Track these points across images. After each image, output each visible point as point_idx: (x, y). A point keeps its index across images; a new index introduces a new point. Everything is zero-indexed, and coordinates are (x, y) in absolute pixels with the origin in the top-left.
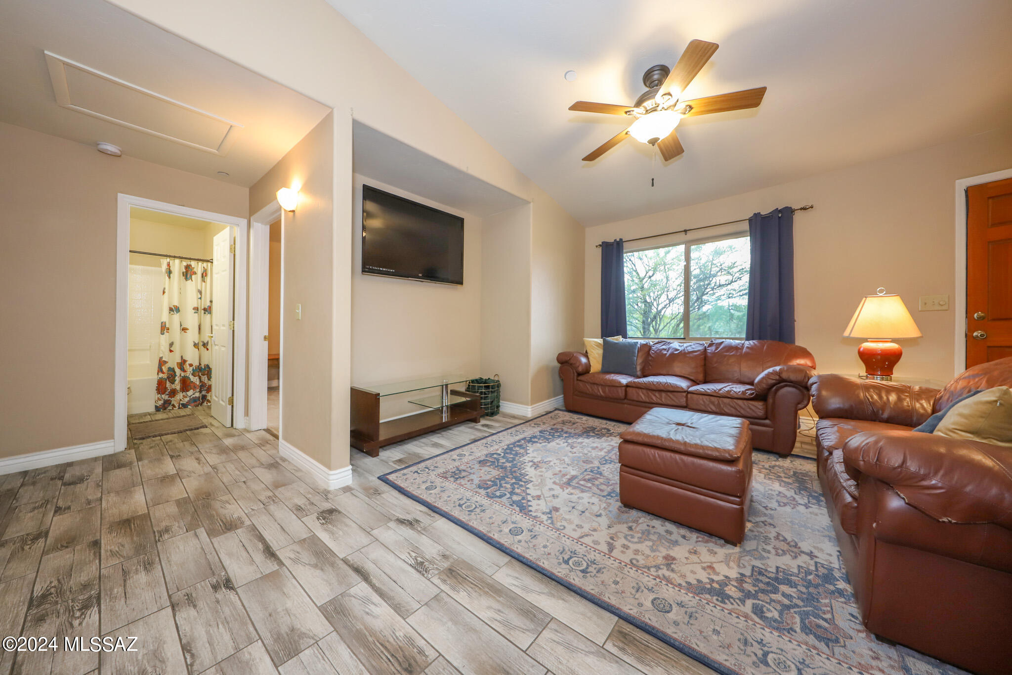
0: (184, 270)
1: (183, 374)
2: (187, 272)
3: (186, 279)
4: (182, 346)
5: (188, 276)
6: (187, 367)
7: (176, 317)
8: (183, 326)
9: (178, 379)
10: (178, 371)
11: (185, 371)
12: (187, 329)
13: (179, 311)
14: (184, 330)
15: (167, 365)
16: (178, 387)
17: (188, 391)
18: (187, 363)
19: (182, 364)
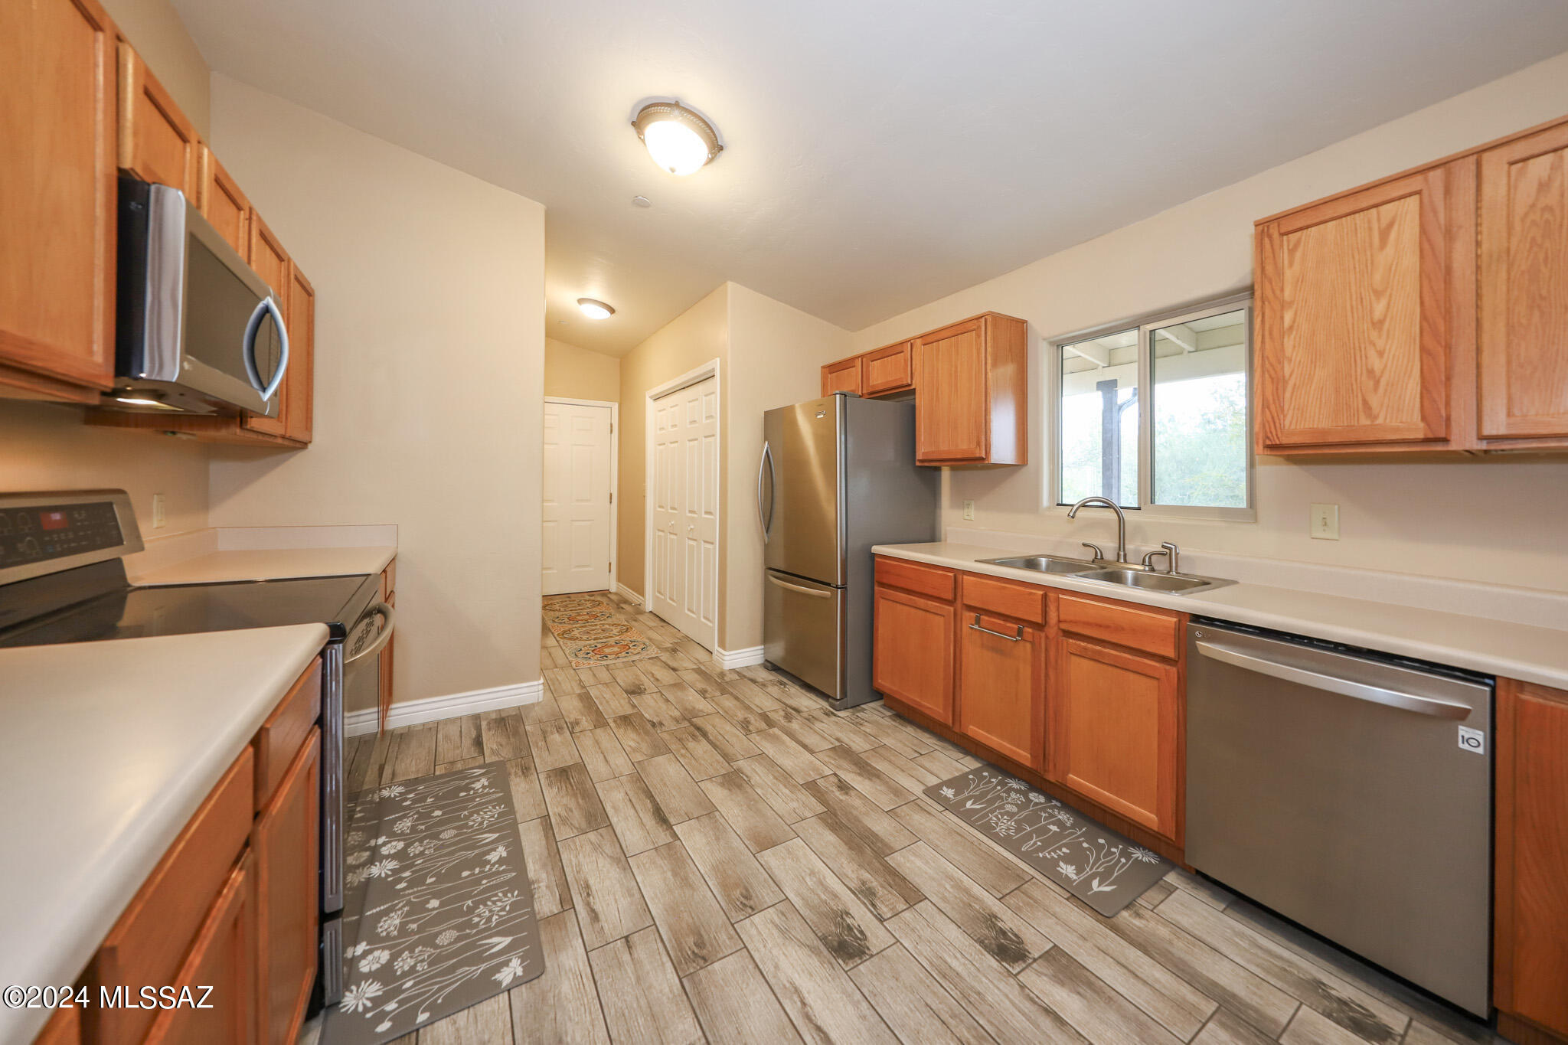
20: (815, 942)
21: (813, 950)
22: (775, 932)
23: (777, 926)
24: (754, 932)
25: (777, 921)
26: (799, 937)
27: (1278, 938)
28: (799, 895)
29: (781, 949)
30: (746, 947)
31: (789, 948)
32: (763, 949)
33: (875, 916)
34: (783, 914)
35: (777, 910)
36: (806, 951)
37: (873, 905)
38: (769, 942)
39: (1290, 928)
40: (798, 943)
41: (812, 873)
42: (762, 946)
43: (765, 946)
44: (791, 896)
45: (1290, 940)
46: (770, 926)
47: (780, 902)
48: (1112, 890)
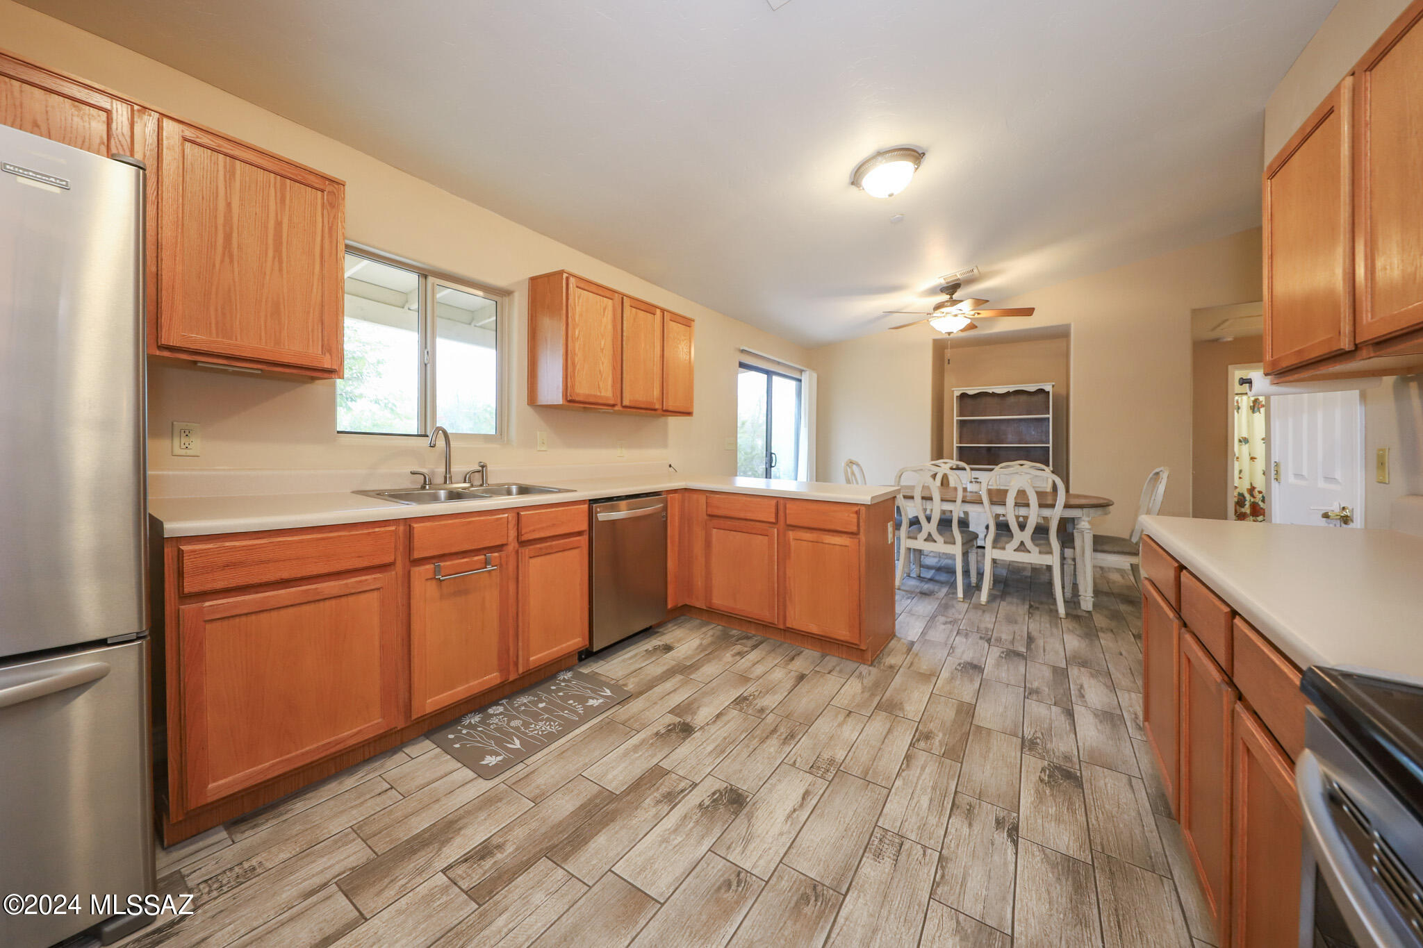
0: (1252, 404)
1: (1252, 500)
2: (1254, 406)
3: (1253, 412)
4: (1252, 474)
5: (1256, 409)
6: (1256, 493)
7: (1245, 448)
8: (1251, 456)
9: (1247, 504)
10: (1248, 496)
11: (1254, 497)
12: (1255, 458)
13: (1248, 442)
14: (1253, 459)
15: (1238, 490)
16: (1248, 511)
17: (1258, 516)
18: (1256, 490)
19: (1251, 490)
20: (742, 817)
21: (750, 817)
22: (751, 847)
23: (745, 848)
24: (762, 862)
25: (739, 849)
26: (745, 830)
27: (620, 653)
28: (699, 842)
29: (764, 837)
30: (781, 862)
31: (759, 832)
32: (773, 849)
33: (693, 789)
34: (729, 847)
35: (728, 854)
36: (753, 821)
37: (682, 791)
38: (763, 848)
39: (605, 652)
40: (751, 828)
41: (665, 840)
42: (771, 851)
43: (770, 849)
44: (705, 848)
45: (624, 649)
46: (748, 852)
47: (716, 854)
48: (608, 689)
